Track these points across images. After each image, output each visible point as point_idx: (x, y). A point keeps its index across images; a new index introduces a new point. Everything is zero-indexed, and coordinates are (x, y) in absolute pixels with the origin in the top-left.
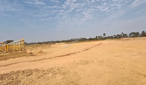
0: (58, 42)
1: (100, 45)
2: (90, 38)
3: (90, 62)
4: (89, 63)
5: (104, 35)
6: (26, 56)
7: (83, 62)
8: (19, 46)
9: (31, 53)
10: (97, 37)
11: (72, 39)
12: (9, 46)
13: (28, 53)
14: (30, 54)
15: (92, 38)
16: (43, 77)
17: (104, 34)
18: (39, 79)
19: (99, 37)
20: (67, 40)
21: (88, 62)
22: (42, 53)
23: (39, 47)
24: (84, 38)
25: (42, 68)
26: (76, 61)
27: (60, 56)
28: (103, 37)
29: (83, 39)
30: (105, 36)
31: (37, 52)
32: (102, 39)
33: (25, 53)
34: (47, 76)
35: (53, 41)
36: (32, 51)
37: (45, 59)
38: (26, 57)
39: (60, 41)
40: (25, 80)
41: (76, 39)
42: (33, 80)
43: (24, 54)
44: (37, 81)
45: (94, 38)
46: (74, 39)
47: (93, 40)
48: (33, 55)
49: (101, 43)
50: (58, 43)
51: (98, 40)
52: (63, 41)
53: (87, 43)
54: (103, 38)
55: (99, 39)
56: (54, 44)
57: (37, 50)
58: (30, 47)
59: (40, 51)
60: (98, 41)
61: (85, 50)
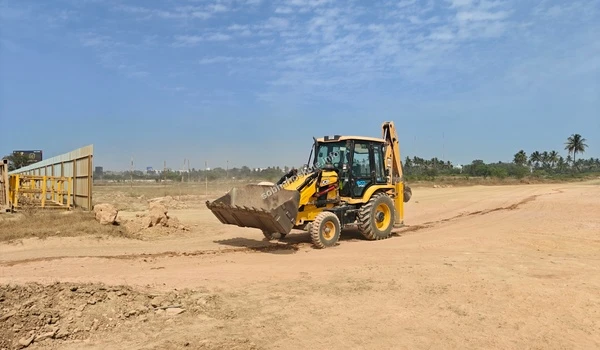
6: (94, 232)
8: (68, 187)
9: (115, 223)
12: (21, 180)
13: (102, 220)
14: (111, 227)
16: (142, 317)
18: (127, 322)
25: (148, 287)
31: (146, 220)
33: (90, 219)
34: (160, 315)
36: (122, 216)
37: (173, 254)
38: (93, 236)
40: (79, 314)
42: (103, 321)
43: (84, 224)
44: (119, 324)
48: (122, 234)
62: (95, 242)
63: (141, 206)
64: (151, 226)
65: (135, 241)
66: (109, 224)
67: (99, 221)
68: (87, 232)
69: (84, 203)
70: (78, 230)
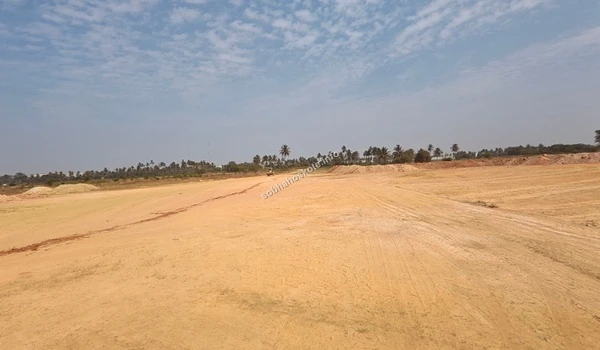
0: (52, 180)
2: (232, 163)
5: (285, 151)
10: (257, 159)
11: (140, 165)
15: (237, 163)
17: (285, 147)
19: (265, 158)
20: (112, 169)
24: (202, 163)
28: (282, 159)
30: (287, 158)
32: (277, 167)
39: (71, 173)
41: (162, 164)
45: (248, 164)
47: (242, 170)
54: (284, 162)
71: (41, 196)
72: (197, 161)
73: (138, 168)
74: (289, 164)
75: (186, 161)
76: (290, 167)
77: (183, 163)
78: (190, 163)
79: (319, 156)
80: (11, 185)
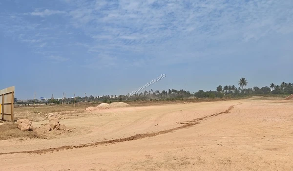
0: (106, 100)
1: (227, 112)
2: (201, 91)
3: (192, 161)
4: (189, 163)
5: (243, 82)
6: (19, 136)
7: (174, 161)
9: (30, 130)
10: (219, 88)
13: (22, 129)
14: (28, 133)
15: (205, 91)
19: (226, 88)
21: (187, 160)
22: (59, 129)
23: (52, 114)
24: (182, 91)
26: (152, 158)
27: (110, 142)
28: (239, 88)
29: (180, 94)
30: (245, 87)
31: (48, 127)
32: (235, 94)
33: (14, 128)
35: (92, 98)
36: (35, 125)
37: (68, 147)
38: (18, 139)
39: (112, 96)
41: (158, 92)
43: (12, 131)
45: (213, 92)
46: (152, 93)
47: (208, 96)
48: (35, 136)
49: (232, 107)
50: (105, 102)
51: (223, 98)
52: (121, 99)
53: (191, 104)
54: (240, 91)
55: (227, 94)
56: (93, 105)
57: (47, 122)
58: (27, 112)
59: (54, 124)
60: (222, 100)
61: (183, 125)
62: (19, 142)
63: (42, 118)
64: (51, 130)
65: (43, 140)
66: (26, 130)
67: (20, 129)
68: (14, 137)
69: (9, 118)
70: (8, 136)
71: (106, 108)
72: (178, 90)
73: (145, 93)
74: (245, 92)
75: (171, 90)
76: (245, 94)
77: (170, 91)
78: (174, 91)
79: (272, 85)
80: (89, 102)
